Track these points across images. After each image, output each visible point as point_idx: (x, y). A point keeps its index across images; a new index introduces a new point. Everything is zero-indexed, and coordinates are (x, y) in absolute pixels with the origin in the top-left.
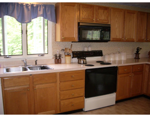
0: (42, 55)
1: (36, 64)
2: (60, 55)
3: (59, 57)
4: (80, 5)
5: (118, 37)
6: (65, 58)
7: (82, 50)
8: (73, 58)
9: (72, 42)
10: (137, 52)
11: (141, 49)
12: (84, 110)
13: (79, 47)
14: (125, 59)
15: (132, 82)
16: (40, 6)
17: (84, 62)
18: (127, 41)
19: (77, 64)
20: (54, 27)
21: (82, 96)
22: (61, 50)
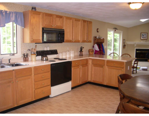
0: (13, 54)
1: (9, 62)
2: (28, 54)
3: (26, 56)
4: (43, 14)
5: (69, 39)
6: (31, 56)
7: (42, 50)
8: (36, 56)
9: (36, 43)
10: (81, 50)
11: (83, 48)
12: (50, 96)
13: (40, 48)
14: (73, 56)
15: (81, 72)
16: (12, 13)
17: (46, 59)
18: (75, 42)
19: (41, 61)
20: (22, 31)
21: (49, 85)
22: (27, 50)
